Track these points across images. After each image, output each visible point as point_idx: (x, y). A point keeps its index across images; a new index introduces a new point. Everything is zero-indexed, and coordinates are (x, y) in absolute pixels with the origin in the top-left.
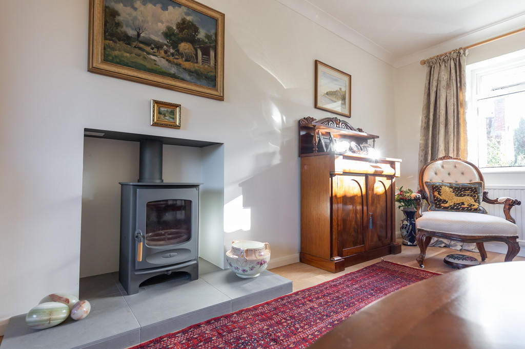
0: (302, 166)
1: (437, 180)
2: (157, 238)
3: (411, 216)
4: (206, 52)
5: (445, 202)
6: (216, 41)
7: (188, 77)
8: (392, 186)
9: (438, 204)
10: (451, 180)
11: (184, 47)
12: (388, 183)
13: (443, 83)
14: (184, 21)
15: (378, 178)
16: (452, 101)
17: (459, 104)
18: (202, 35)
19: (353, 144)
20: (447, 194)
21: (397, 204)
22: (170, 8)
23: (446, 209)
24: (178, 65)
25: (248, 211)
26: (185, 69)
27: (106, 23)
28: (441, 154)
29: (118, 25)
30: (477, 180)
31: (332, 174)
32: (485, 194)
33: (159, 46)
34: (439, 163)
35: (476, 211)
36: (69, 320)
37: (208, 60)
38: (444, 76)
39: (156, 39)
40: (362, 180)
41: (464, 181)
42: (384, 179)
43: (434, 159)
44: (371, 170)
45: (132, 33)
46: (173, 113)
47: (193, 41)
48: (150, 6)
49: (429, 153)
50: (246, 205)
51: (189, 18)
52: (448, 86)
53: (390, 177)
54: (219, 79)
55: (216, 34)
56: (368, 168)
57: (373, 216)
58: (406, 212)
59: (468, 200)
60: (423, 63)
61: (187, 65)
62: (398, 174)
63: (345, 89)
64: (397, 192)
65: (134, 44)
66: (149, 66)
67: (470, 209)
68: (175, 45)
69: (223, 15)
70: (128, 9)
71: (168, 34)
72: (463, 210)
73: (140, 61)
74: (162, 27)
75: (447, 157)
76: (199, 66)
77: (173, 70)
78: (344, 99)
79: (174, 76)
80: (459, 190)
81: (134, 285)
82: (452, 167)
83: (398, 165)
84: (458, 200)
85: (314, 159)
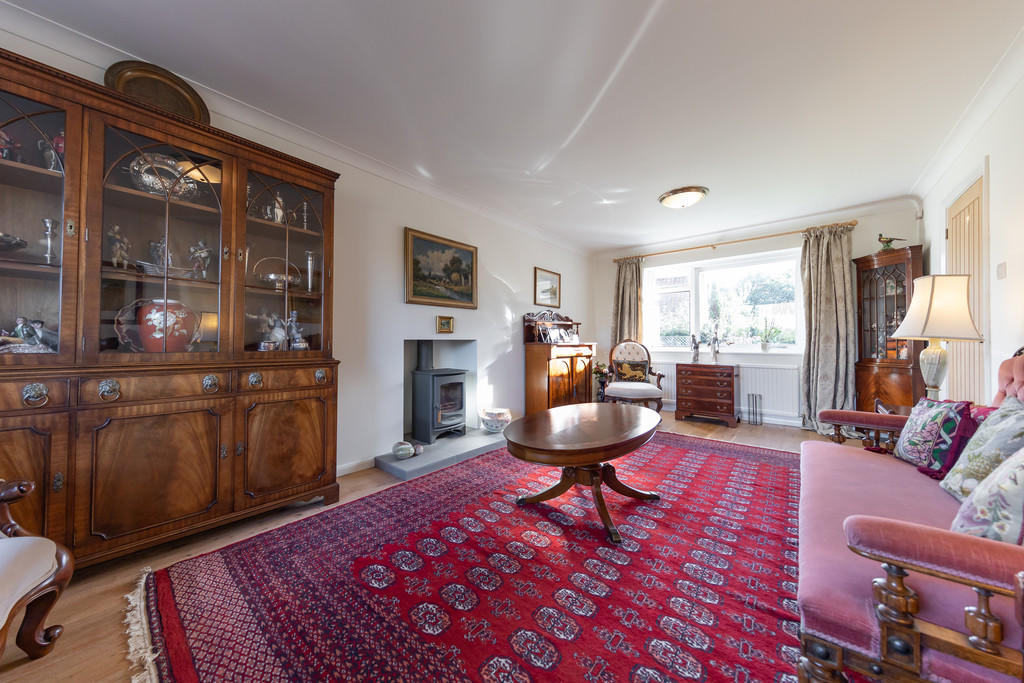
0: (527, 351)
1: (621, 358)
2: (445, 408)
3: (603, 385)
4: (466, 278)
5: (625, 375)
6: (472, 268)
7: (456, 297)
8: (590, 363)
9: (621, 377)
10: (630, 358)
11: (455, 276)
12: (587, 361)
13: (628, 281)
14: (454, 257)
15: (579, 359)
16: (634, 296)
17: (638, 298)
18: (464, 266)
19: (562, 331)
20: (626, 369)
21: (594, 376)
22: (446, 251)
23: (625, 380)
24: (451, 290)
25: (491, 387)
26: (456, 292)
27: (414, 269)
28: (626, 337)
29: (420, 269)
30: (647, 359)
31: (549, 359)
32: (650, 368)
33: (440, 279)
34: (623, 344)
35: (643, 381)
36: (415, 455)
37: (467, 283)
38: (629, 276)
39: (439, 274)
40: (568, 361)
41: (638, 359)
42: (584, 359)
43: (621, 341)
44: (574, 354)
45: (426, 273)
46: (448, 323)
47: (459, 271)
48: (436, 253)
49: (618, 336)
50: (490, 383)
51: (457, 255)
52: (631, 282)
53: (589, 357)
54: (474, 295)
55: (472, 263)
56: (572, 352)
57: (576, 387)
58: (600, 382)
59: (639, 373)
60: (615, 261)
61: (456, 288)
62: (594, 354)
63: (556, 286)
64: (594, 367)
65: (428, 280)
66: (436, 293)
67: (640, 380)
68: (449, 276)
69: (476, 248)
70: (424, 258)
71: (446, 270)
72: (636, 381)
73: (431, 291)
74: (442, 265)
75: (629, 340)
76: (462, 288)
77: (448, 294)
78: (555, 294)
79: (449, 298)
80: (634, 366)
81: (433, 438)
82: (631, 348)
83: (594, 348)
84: (633, 373)
85: (536, 347)
